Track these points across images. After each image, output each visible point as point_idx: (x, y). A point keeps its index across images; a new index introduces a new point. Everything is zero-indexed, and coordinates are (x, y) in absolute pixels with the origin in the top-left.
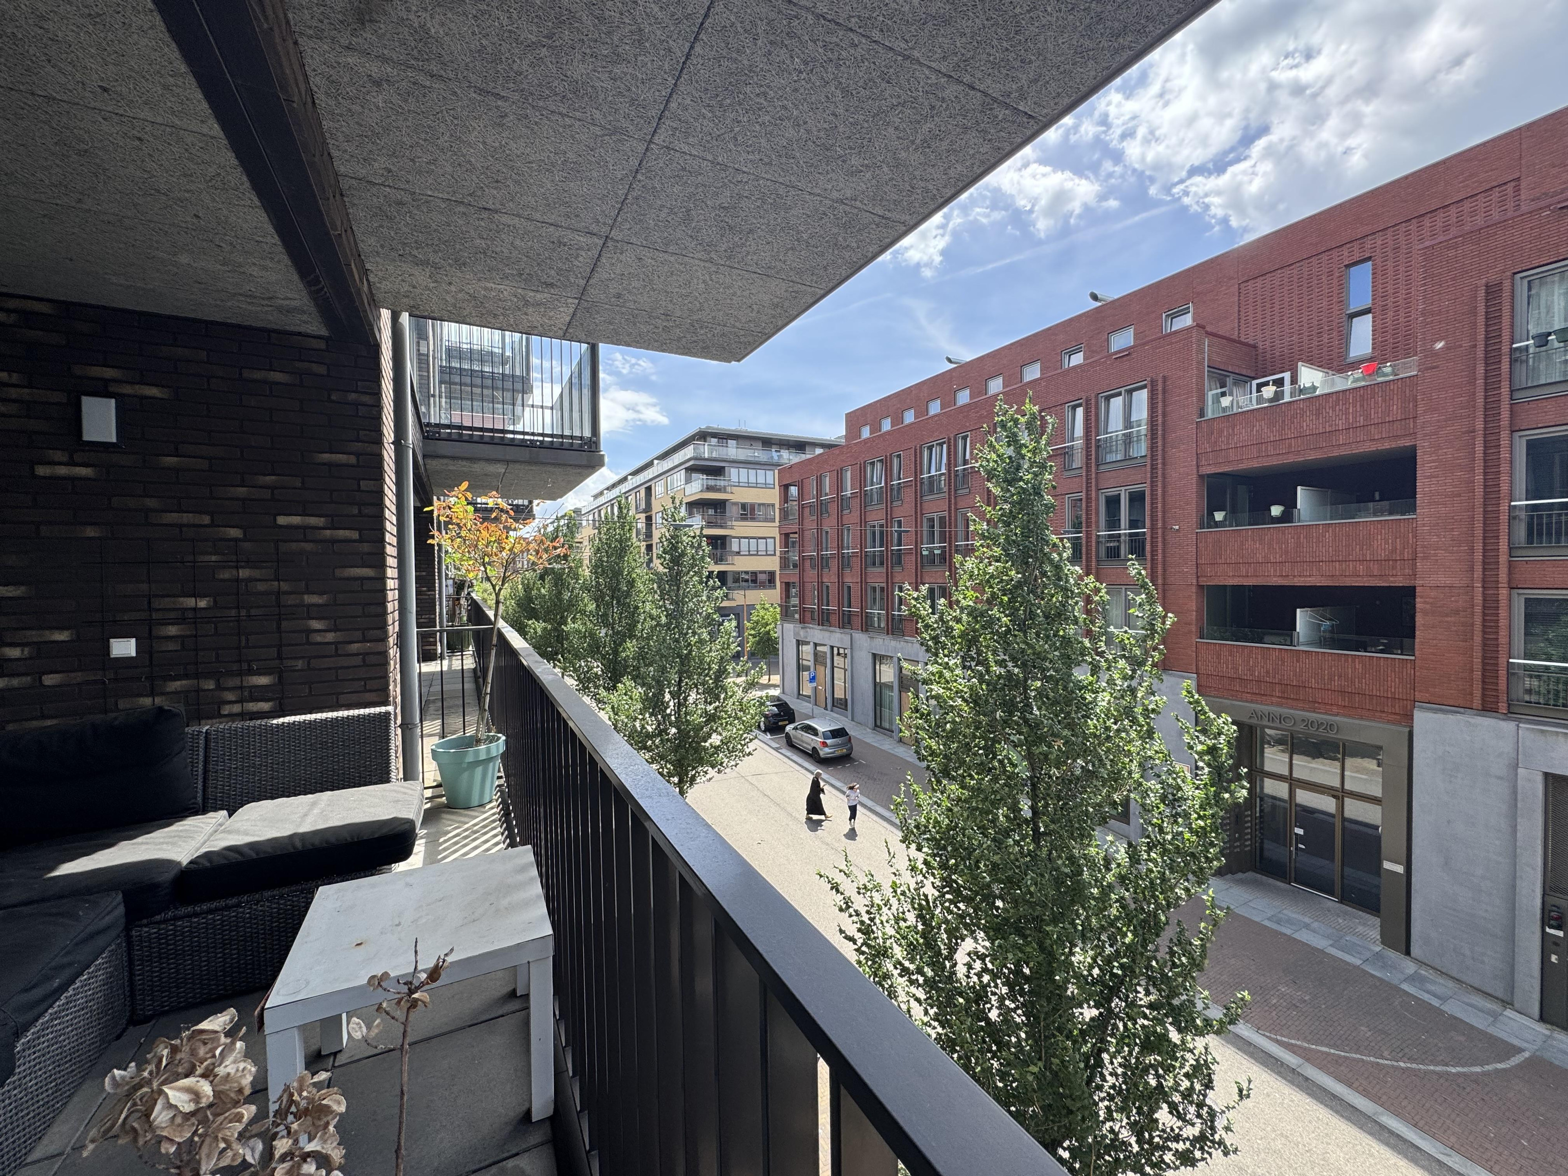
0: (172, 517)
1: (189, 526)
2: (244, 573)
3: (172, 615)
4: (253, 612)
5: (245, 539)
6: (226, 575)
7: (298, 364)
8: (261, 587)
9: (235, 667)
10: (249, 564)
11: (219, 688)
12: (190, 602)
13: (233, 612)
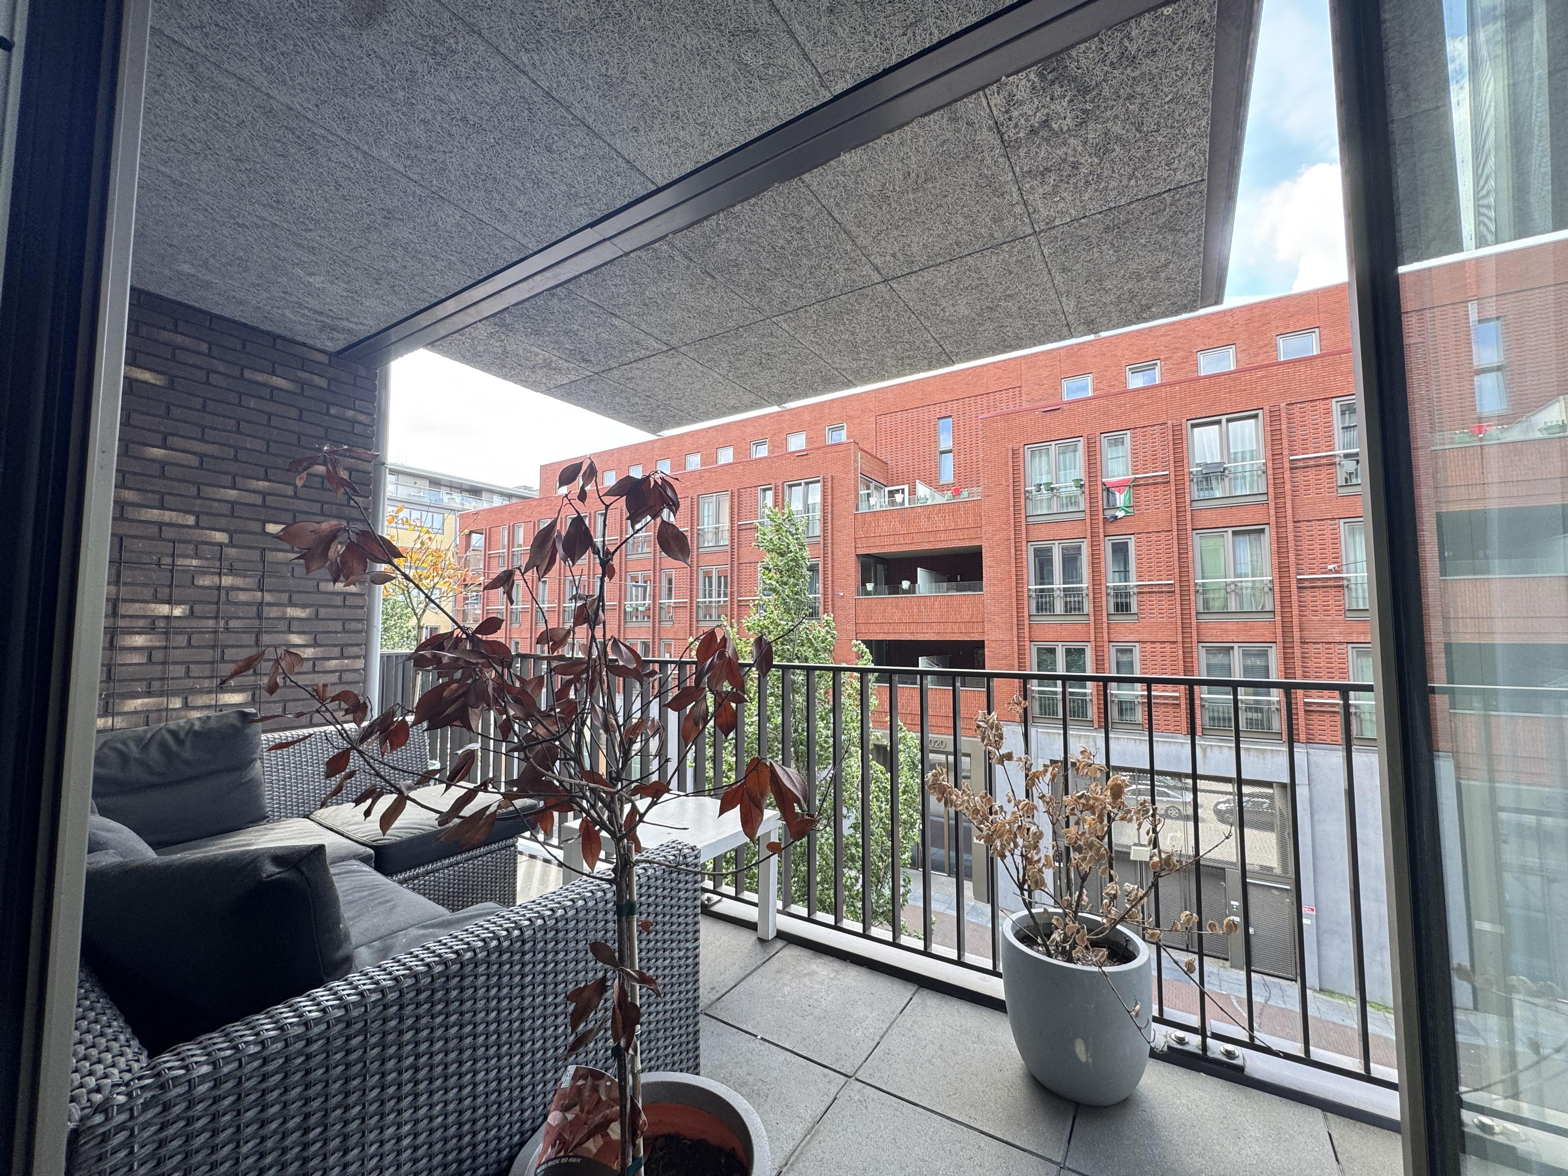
0: (154, 514)
1: (171, 525)
2: (227, 581)
3: (141, 623)
4: (233, 624)
5: (231, 544)
6: (206, 581)
7: (300, 374)
8: (243, 597)
10: (232, 571)
11: (186, 706)
12: (164, 609)
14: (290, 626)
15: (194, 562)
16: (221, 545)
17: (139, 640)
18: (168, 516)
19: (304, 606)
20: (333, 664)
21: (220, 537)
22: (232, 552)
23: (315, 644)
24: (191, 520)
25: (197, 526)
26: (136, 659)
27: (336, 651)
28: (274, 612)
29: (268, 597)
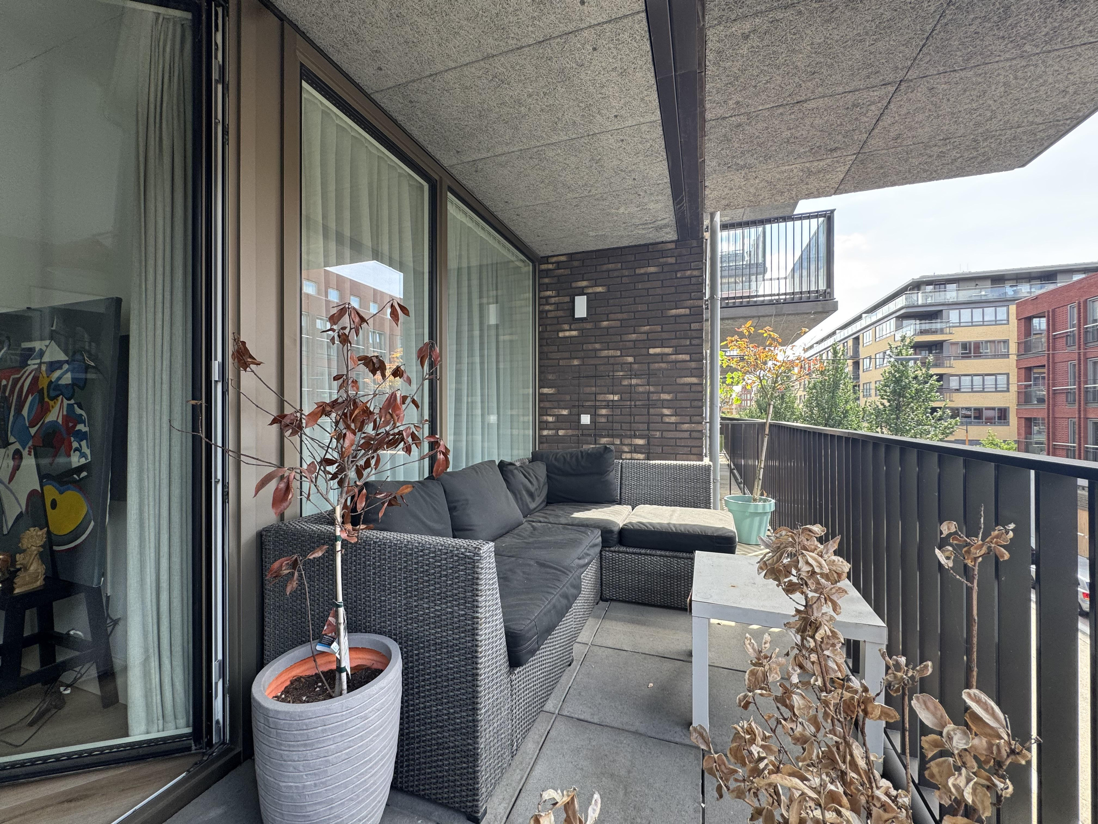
0: (605, 353)
1: (612, 357)
2: (634, 381)
3: (604, 404)
4: (638, 403)
5: (635, 363)
6: (625, 382)
7: (661, 260)
8: (641, 389)
9: (628, 433)
10: (637, 376)
11: (622, 444)
12: (611, 397)
13: (628, 403)
14: (664, 404)
15: (621, 374)
16: (631, 363)
17: (604, 412)
18: (611, 353)
19: (669, 393)
20: (686, 426)
21: (630, 359)
22: (636, 366)
23: (676, 415)
24: (618, 353)
25: (621, 356)
26: (603, 420)
27: (688, 419)
28: (654, 397)
29: (652, 389)
